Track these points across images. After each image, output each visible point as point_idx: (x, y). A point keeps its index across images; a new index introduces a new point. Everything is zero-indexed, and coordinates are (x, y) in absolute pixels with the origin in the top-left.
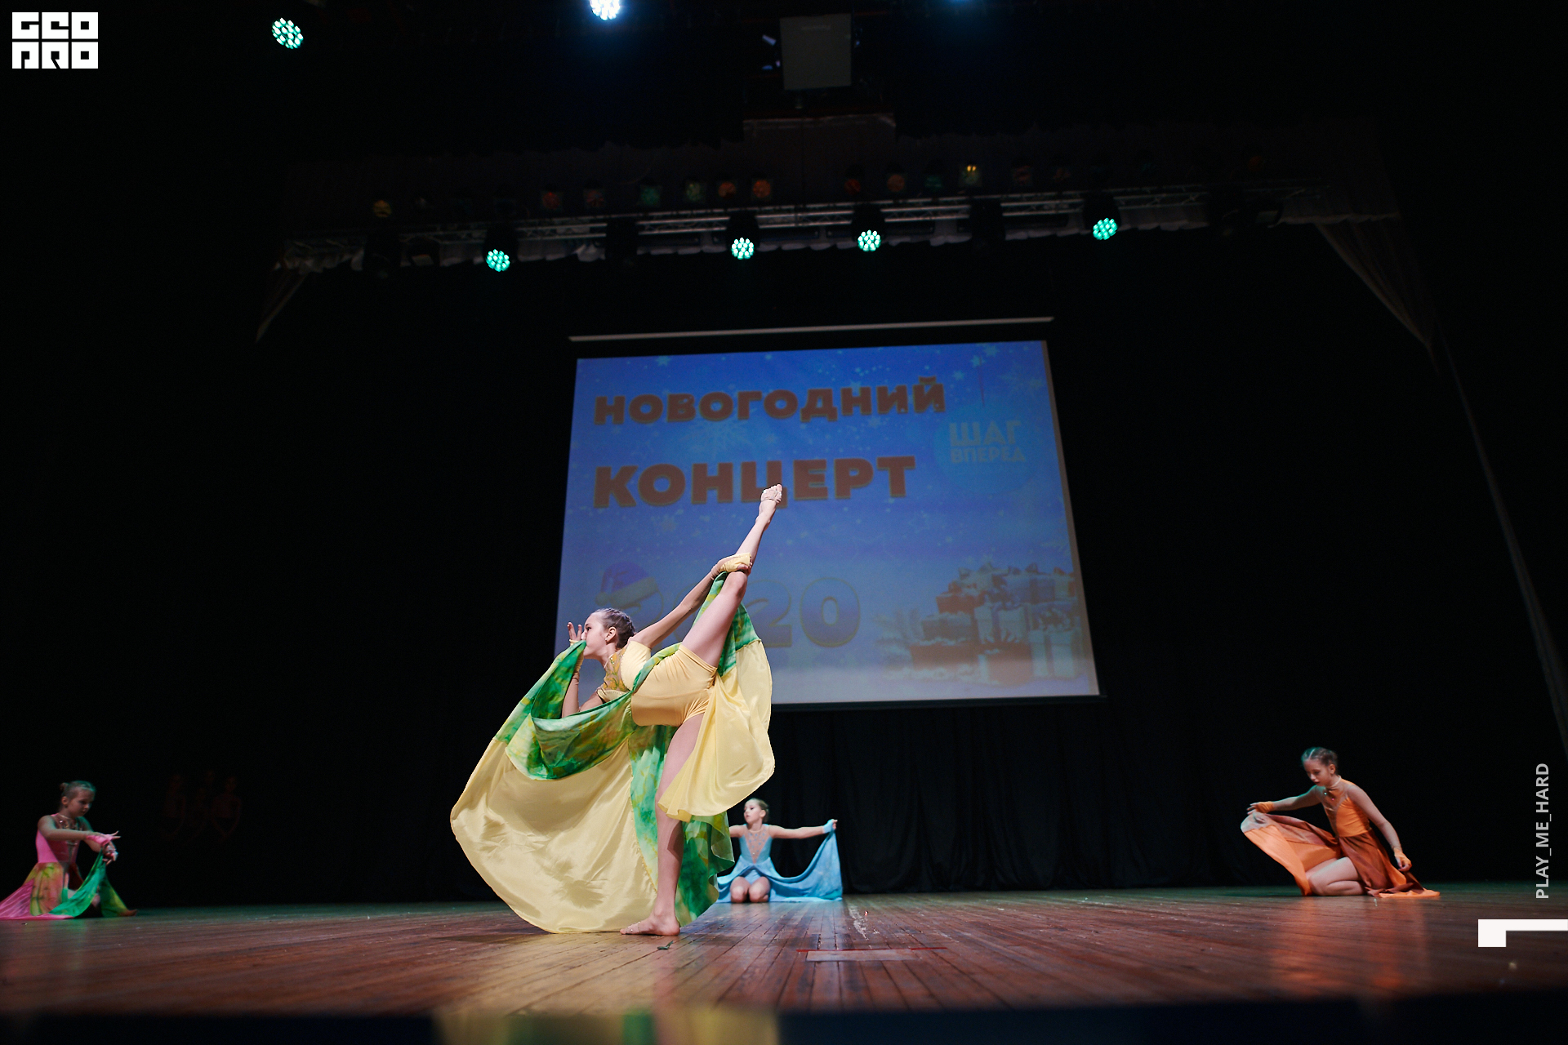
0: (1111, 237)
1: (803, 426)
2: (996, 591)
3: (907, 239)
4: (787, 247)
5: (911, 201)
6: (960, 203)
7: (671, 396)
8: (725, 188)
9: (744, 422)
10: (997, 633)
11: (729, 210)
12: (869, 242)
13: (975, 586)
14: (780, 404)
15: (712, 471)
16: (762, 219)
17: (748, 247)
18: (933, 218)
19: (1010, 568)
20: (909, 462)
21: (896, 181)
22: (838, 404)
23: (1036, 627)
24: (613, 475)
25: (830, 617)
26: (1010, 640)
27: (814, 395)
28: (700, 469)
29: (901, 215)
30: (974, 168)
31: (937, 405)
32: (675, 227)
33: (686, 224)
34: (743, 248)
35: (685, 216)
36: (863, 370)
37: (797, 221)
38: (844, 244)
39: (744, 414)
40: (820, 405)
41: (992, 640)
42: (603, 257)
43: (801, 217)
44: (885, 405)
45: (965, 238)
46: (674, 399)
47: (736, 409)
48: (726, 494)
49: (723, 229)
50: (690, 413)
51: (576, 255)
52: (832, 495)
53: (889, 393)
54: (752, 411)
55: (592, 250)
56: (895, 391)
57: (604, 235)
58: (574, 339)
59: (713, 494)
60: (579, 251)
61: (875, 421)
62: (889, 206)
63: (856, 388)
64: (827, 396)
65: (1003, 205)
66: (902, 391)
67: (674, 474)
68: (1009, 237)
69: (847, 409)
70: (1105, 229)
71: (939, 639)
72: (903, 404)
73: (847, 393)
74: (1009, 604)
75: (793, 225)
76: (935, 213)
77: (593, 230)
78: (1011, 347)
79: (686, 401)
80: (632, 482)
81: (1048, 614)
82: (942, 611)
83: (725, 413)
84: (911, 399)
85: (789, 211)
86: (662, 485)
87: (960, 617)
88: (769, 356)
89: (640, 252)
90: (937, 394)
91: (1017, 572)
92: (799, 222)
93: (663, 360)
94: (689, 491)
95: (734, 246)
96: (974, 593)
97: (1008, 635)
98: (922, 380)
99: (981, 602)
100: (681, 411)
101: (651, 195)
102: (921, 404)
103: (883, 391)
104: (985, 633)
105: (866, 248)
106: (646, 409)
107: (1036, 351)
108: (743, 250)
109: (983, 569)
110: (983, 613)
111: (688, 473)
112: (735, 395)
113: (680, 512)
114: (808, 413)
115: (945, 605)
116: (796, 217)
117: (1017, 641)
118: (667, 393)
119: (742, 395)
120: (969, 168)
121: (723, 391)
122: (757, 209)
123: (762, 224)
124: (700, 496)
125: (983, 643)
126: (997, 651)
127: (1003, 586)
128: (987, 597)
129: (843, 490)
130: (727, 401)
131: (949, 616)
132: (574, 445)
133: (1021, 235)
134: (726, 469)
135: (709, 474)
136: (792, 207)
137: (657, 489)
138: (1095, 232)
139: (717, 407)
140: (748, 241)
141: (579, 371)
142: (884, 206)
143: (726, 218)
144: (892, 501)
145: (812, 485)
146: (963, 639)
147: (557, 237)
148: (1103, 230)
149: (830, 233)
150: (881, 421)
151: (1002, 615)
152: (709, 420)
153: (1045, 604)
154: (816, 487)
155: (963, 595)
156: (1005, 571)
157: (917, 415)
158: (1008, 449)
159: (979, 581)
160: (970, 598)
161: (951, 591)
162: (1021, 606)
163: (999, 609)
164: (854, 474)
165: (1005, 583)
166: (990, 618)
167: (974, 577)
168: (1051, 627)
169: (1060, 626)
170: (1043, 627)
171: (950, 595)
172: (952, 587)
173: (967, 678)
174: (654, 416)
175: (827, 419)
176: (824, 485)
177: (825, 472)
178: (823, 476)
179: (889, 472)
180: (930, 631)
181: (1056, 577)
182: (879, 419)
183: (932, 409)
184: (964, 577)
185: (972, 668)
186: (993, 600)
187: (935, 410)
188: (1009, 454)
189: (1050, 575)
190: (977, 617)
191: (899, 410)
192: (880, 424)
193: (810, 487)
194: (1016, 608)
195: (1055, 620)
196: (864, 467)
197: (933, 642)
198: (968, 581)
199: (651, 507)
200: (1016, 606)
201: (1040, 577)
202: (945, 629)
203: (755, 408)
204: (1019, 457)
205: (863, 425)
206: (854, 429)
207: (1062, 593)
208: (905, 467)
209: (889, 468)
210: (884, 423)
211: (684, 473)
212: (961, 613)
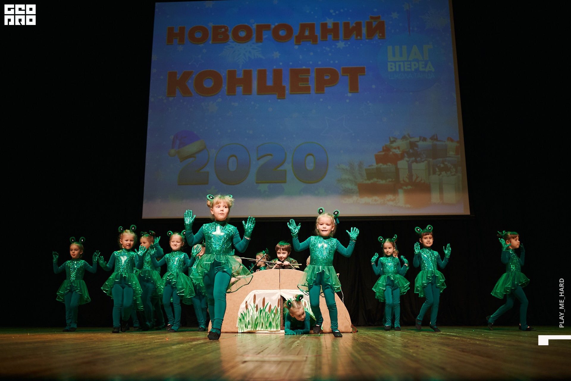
1: (296, 47)
2: (411, 151)
7: (214, 27)
9: (260, 44)
10: (410, 176)
13: (399, 148)
14: (282, 33)
15: (240, 75)
19: (420, 137)
20: (361, 70)
22: (318, 32)
23: (434, 173)
24: (179, 77)
25: (310, 165)
26: (417, 181)
27: (303, 27)
28: (232, 74)
31: (381, 35)
36: (335, 12)
39: (259, 39)
40: (307, 33)
41: (407, 181)
44: (348, 34)
46: (215, 29)
47: (254, 36)
48: (248, 90)
50: (226, 38)
52: (313, 91)
53: (351, 27)
54: (264, 37)
56: (354, 25)
59: (240, 89)
61: (341, 44)
63: (330, 22)
64: (312, 28)
66: (359, 26)
67: (216, 76)
69: (324, 36)
71: (375, 180)
72: (359, 33)
73: (324, 25)
74: (418, 159)
79: (223, 30)
80: (190, 81)
81: (442, 166)
82: (377, 163)
83: (247, 38)
84: (364, 30)
86: (208, 84)
87: (388, 167)
90: (381, 27)
91: (425, 139)
94: (225, 87)
96: (398, 152)
97: (417, 177)
98: (372, 18)
99: (402, 157)
100: (220, 36)
102: (370, 34)
103: (347, 25)
104: (403, 176)
106: (198, 35)
109: (404, 138)
110: (403, 164)
111: (224, 75)
112: (254, 26)
113: (220, 100)
114: (300, 38)
115: (379, 159)
117: (423, 182)
118: (211, 25)
119: (258, 26)
121: (246, 24)
124: (232, 91)
125: (402, 182)
126: (409, 187)
127: (416, 148)
129: (320, 89)
130: (249, 30)
131: (381, 166)
132: (154, 58)
134: (248, 74)
135: (237, 77)
137: (205, 86)
139: (243, 34)
141: (157, 10)
144: (350, 95)
145: (301, 85)
146: (391, 180)
150: (345, 44)
151: (414, 165)
152: (237, 42)
153: (440, 159)
154: (303, 85)
155: (391, 153)
156: (417, 139)
157: (367, 40)
158: (423, 63)
159: (401, 145)
160: (396, 155)
161: (384, 151)
162: (426, 160)
163: (413, 162)
164: (327, 77)
165: (417, 146)
166: (407, 167)
167: (399, 142)
168: (444, 173)
169: (449, 173)
170: (439, 173)
171: (383, 153)
172: (385, 148)
173: (391, 203)
174: (204, 39)
175: (311, 42)
176: (308, 84)
177: (309, 76)
178: (308, 78)
179: (349, 77)
180: (370, 174)
181: (449, 143)
182: (344, 43)
183: (377, 36)
184: (392, 142)
185: (394, 197)
186: (410, 156)
187: (379, 37)
188: (424, 66)
189: (445, 142)
190: (399, 167)
191: (357, 37)
192: (344, 46)
193: (300, 85)
194: (423, 162)
195: (446, 169)
196: (333, 73)
197: (372, 181)
198: (395, 145)
199: (202, 97)
200: (423, 160)
201: (438, 143)
202: (379, 174)
203: (267, 35)
204: (430, 68)
205: (333, 46)
206: (328, 49)
207: (452, 153)
208: (359, 74)
209: (349, 74)
210: (347, 45)
211: (222, 76)
212: (389, 164)
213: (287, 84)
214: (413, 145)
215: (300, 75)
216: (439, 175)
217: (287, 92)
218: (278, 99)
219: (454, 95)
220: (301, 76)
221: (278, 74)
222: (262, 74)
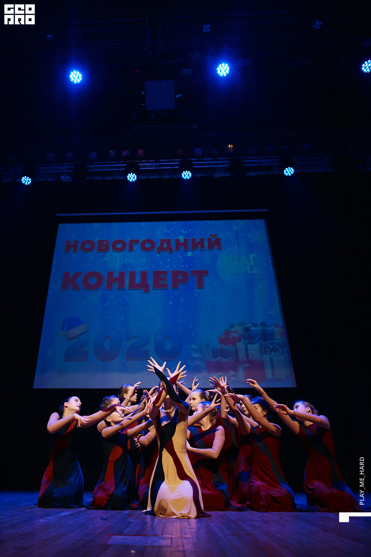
0: (292, 175)
1: (158, 255)
2: (246, 335)
3: (203, 175)
4: (151, 177)
5: (204, 159)
6: (226, 160)
7: (99, 241)
8: (125, 153)
9: (131, 253)
10: (247, 355)
11: (127, 161)
12: (187, 175)
13: (236, 332)
14: (147, 245)
15: (116, 275)
16: (140, 165)
17: (134, 177)
18: (215, 166)
19: (253, 324)
20: (206, 272)
21: (198, 151)
22: (173, 245)
23: (266, 353)
24: (71, 276)
25: (168, 346)
26: (254, 359)
27: (163, 241)
28: (110, 274)
29: (201, 165)
30: (232, 146)
31: (218, 247)
32: (104, 168)
33: (108, 167)
34: (132, 177)
35: (108, 164)
36: (185, 231)
37: (156, 166)
38: (176, 177)
39: (131, 249)
40: (165, 246)
41: (245, 359)
42: (72, 180)
43: (157, 165)
44: (195, 246)
45: (229, 175)
46: (100, 242)
47: (128, 247)
48: (121, 286)
49: (124, 169)
50: (107, 248)
51: (61, 179)
52: (170, 288)
53: (196, 242)
54: (135, 248)
55: (68, 177)
56: (199, 240)
57: (72, 171)
58: (58, 215)
59: (116, 286)
60: (62, 177)
61: (189, 254)
62: (196, 161)
63: (182, 238)
64: (169, 242)
65: (245, 161)
66: (202, 241)
67: (99, 276)
68: (247, 174)
69: (177, 248)
70: (289, 171)
71: (219, 358)
72: (203, 246)
73: (177, 241)
74: (253, 341)
75: (154, 168)
76: (216, 164)
77: (68, 169)
78: (250, 222)
79: (105, 243)
80: (79, 279)
81: (271, 347)
82: (221, 344)
83: (123, 249)
84: (206, 244)
85: (153, 162)
86: (93, 281)
87: (229, 347)
88: (143, 224)
89: (88, 178)
90: (218, 242)
91: (256, 325)
92: (157, 167)
93: (97, 225)
94: (105, 284)
95: (128, 176)
96: (236, 335)
97: (253, 356)
98: (211, 235)
99: (239, 340)
100: (103, 247)
101: (93, 155)
102: (211, 246)
103: (193, 240)
104: (242, 355)
105: (185, 178)
106: (87, 246)
107: (261, 223)
108: (132, 178)
109: (240, 324)
110: (240, 345)
111: (105, 275)
112: (128, 241)
113: (100, 293)
114: (160, 249)
115: (222, 341)
116: (155, 165)
117: (257, 360)
118: (97, 239)
119: (130, 240)
120: (230, 146)
121: (122, 239)
122: (139, 161)
123: (141, 168)
124: (109, 287)
125: (241, 360)
126: (247, 365)
127: (250, 332)
128: (242, 337)
129: (175, 285)
130: (123, 243)
131: (223, 346)
132: (54, 262)
133: (253, 174)
135: (114, 277)
136: (154, 161)
137: (90, 283)
138: (285, 173)
139: (119, 246)
140: (134, 174)
141: (59, 229)
142: (193, 161)
143: (126, 165)
144: (197, 290)
146: (231, 358)
147: (53, 171)
148: (288, 172)
149: (170, 172)
150: (193, 254)
151: (250, 347)
152: (115, 252)
153: (270, 341)
154: (162, 283)
155: (231, 336)
156: (250, 325)
157: (209, 251)
158: (250, 267)
159: (238, 330)
160: (235, 338)
161: (225, 334)
162: (259, 342)
163: (248, 344)
164: (180, 277)
165: (250, 331)
166: (244, 348)
167: (237, 328)
168: (273, 353)
169: (277, 353)
170: (269, 353)
171: (224, 336)
172: (226, 332)
173: (233, 378)
174: (91, 249)
175: (169, 252)
176: (166, 282)
177: (167, 276)
178: (166, 278)
179: (196, 277)
180: (216, 353)
181: (274, 328)
182: (191, 253)
183: (216, 248)
184: (231, 327)
185: (235, 373)
186: (245, 339)
187: (217, 249)
188: (250, 269)
189: (272, 327)
190: (238, 347)
191: (201, 248)
192: (192, 255)
193: (160, 283)
194: (256, 343)
195: (275, 350)
196: (184, 274)
197: (217, 360)
198: (233, 330)
199: (87, 291)
200: (256, 342)
201: (267, 328)
202: (223, 353)
203: (136, 247)
204: (255, 271)
205: (184, 255)
206: (181, 257)
207: (278, 336)
208: (203, 275)
209: (196, 275)
210: (194, 255)
211: (103, 276)
212: (230, 345)
213: (150, 281)
214: (247, 330)
215: (160, 276)
216: (270, 354)
217: (151, 287)
218: (144, 293)
219: (275, 291)
220: (162, 276)
221: (144, 274)
222: (133, 274)
